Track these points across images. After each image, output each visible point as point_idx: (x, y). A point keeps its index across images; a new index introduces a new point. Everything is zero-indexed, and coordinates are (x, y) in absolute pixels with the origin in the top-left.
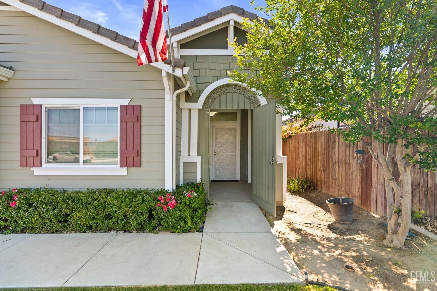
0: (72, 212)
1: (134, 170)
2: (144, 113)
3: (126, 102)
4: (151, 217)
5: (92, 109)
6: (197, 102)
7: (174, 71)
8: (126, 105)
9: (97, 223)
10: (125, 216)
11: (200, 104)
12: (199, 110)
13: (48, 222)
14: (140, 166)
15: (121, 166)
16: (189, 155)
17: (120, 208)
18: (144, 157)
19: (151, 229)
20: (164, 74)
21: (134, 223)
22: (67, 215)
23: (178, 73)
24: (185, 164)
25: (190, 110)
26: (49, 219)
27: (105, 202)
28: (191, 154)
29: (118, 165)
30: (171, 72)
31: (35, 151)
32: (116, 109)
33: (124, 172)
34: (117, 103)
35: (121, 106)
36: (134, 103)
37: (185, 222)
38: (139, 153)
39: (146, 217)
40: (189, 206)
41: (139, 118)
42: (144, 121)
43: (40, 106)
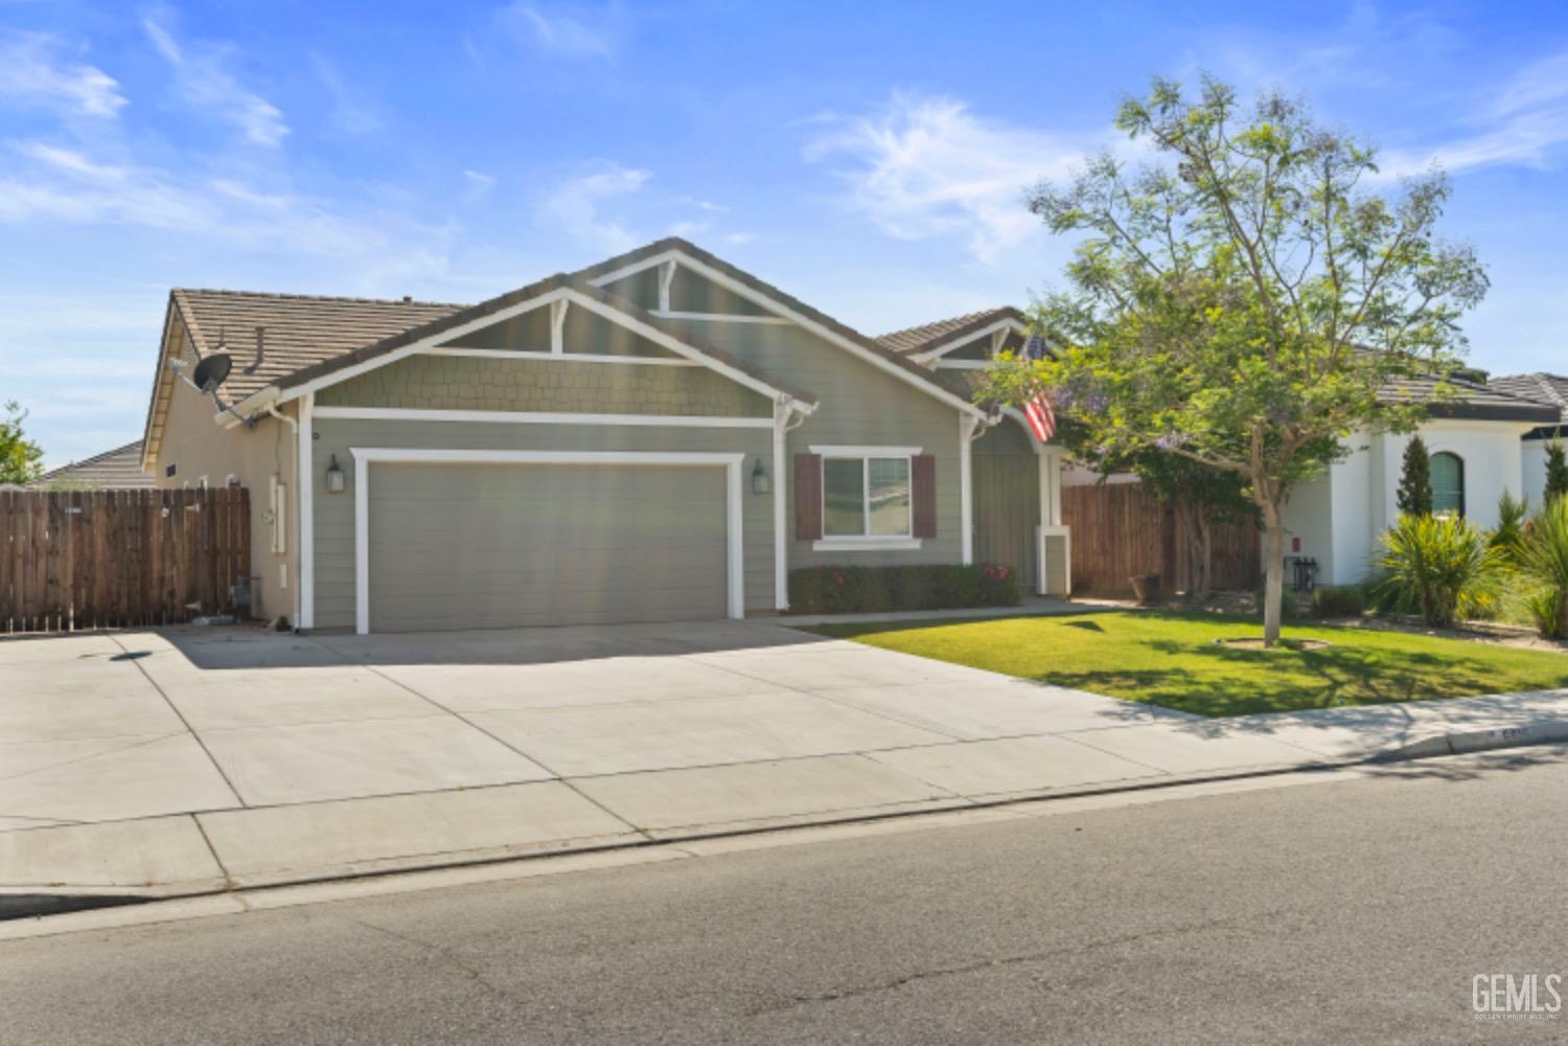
1: (934, 542)
2: (938, 466)
3: (918, 451)
4: (982, 591)
5: (878, 459)
8: (919, 457)
9: (929, 599)
14: (935, 536)
15: (914, 536)
18: (939, 525)
21: (965, 598)
29: (911, 536)
32: (908, 460)
33: (916, 545)
34: (908, 452)
35: (914, 457)
36: (928, 453)
38: (934, 519)
41: (932, 475)
42: (938, 477)
43: (817, 457)
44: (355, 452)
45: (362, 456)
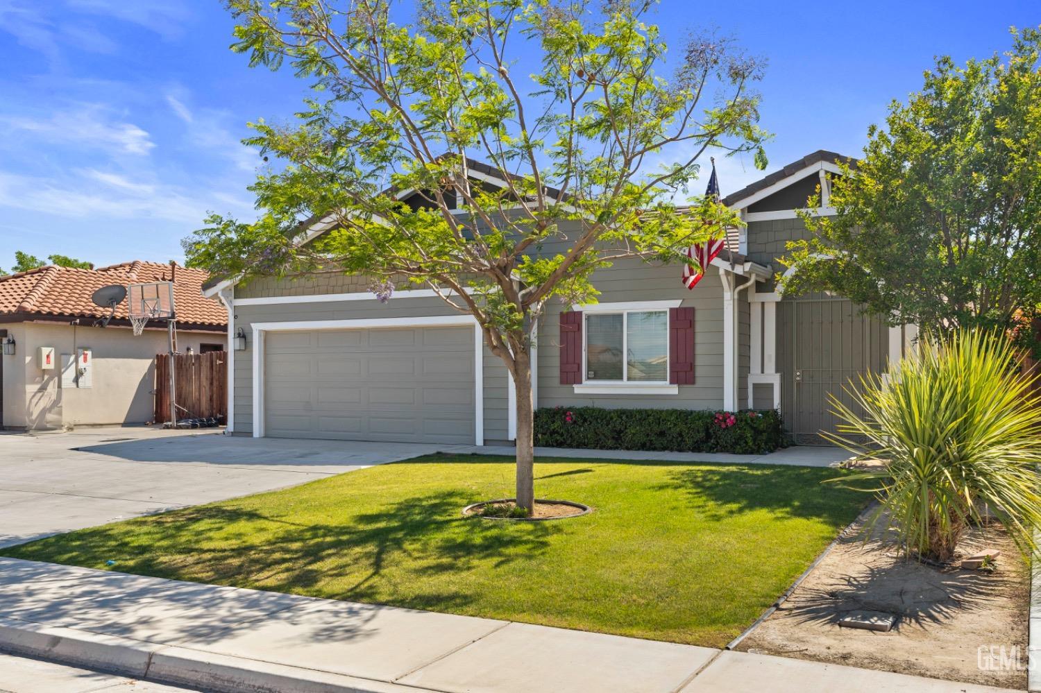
0: (626, 428)
1: (687, 388)
2: (699, 317)
3: (676, 304)
4: (708, 436)
5: (638, 313)
6: (773, 291)
7: (733, 268)
8: (677, 309)
9: (651, 441)
10: (680, 434)
11: (776, 296)
12: (777, 303)
13: (603, 437)
14: (693, 382)
15: (672, 382)
16: (763, 372)
17: (675, 425)
18: (699, 372)
19: (708, 449)
20: (722, 272)
21: (689, 442)
22: (621, 431)
23: (739, 270)
24: (755, 385)
25: (763, 304)
26: (604, 434)
27: (659, 419)
28: (765, 371)
29: (668, 382)
30: (729, 269)
31: (576, 366)
32: (665, 312)
33: (674, 390)
34: (666, 305)
35: (672, 310)
36: (686, 305)
37: (746, 443)
38: (692, 367)
39: (702, 435)
40: (751, 426)
41: (692, 324)
42: (699, 327)
43: (580, 313)
44: (253, 325)
45: (257, 328)
